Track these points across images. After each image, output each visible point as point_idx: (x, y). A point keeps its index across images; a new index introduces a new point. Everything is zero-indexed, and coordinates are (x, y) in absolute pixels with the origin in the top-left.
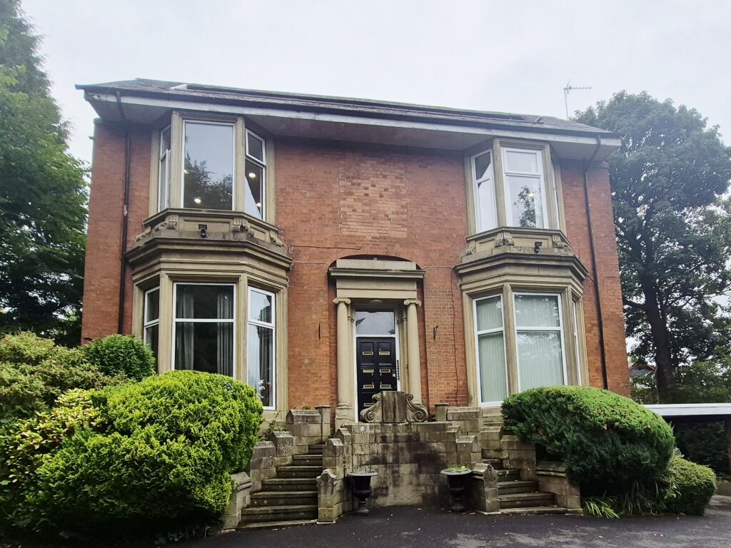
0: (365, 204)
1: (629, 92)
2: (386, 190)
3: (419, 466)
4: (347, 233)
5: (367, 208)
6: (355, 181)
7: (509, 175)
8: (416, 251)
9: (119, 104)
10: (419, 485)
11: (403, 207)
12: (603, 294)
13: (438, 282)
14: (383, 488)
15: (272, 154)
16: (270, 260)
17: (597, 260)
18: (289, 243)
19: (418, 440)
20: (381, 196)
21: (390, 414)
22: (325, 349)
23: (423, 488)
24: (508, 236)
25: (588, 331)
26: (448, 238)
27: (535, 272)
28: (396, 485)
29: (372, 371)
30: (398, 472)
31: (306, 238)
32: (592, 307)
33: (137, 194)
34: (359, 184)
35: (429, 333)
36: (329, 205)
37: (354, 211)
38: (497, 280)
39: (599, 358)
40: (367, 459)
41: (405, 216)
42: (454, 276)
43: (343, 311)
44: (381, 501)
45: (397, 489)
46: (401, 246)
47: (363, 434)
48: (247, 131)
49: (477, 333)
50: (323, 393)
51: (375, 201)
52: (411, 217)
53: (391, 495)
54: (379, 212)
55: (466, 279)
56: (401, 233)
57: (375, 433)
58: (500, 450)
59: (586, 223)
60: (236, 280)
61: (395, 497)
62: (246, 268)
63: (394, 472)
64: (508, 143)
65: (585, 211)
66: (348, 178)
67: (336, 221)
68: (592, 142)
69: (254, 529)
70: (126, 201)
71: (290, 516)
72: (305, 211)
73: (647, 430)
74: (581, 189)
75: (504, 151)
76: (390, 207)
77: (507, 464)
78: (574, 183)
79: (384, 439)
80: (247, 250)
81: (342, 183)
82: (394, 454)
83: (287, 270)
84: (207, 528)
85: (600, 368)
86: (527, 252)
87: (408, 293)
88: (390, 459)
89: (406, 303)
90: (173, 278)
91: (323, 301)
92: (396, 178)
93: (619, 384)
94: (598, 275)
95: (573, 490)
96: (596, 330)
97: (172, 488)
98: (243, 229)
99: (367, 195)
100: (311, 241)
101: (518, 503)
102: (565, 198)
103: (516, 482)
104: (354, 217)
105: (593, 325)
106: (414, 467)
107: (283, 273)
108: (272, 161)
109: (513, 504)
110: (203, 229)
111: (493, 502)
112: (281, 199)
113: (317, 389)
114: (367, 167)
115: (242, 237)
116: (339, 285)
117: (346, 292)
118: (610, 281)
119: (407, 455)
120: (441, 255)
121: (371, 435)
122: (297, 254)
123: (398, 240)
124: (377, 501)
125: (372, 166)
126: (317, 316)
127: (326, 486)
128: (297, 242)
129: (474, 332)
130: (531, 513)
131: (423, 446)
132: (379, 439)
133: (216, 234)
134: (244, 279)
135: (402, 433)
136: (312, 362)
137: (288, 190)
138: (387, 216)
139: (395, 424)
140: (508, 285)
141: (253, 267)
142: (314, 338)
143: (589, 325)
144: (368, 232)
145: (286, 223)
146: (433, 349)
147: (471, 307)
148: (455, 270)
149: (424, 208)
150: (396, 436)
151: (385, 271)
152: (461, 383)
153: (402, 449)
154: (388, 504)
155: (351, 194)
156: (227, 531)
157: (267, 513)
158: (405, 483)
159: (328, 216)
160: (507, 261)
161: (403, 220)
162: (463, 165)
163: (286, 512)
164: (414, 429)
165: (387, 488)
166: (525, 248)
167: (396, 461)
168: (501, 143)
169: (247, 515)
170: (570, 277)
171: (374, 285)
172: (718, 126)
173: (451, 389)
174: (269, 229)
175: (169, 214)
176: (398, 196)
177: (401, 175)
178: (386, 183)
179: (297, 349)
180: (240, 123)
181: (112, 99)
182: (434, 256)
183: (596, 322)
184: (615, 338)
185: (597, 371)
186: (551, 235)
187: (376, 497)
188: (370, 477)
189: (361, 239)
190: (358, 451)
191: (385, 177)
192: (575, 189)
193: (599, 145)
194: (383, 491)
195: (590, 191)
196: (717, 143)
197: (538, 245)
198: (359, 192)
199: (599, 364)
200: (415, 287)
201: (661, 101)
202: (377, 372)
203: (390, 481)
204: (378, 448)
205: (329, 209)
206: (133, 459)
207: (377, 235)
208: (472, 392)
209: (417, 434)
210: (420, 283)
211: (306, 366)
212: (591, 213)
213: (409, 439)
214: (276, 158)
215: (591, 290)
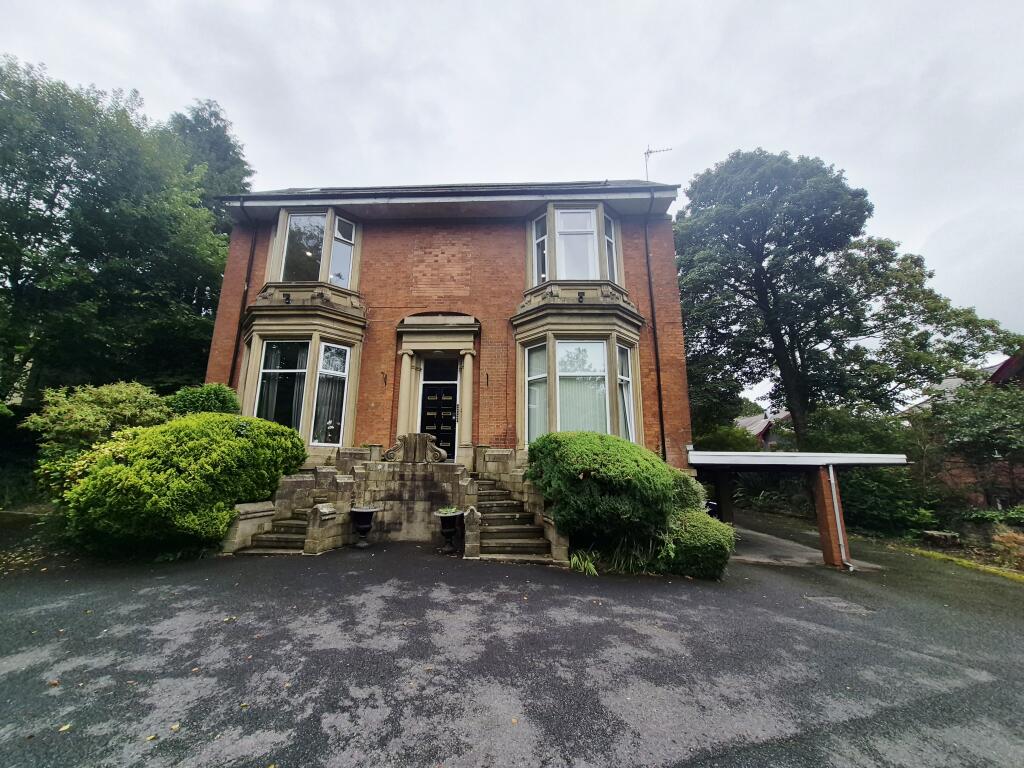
0: (433, 269)
1: (744, 150)
2: (453, 256)
3: (432, 504)
4: (417, 294)
5: (435, 272)
6: (428, 250)
7: (561, 234)
8: (477, 307)
9: (242, 207)
10: (430, 523)
11: (467, 269)
12: (663, 339)
13: (495, 332)
14: (396, 524)
15: (360, 234)
16: (345, 319)
17: (656, 306)
18: (368, 305)
19: (433, 479)
20: (449, 261)
21: (411, 454)
22: (390, 394)
23: (433, 526)
24: (555, 289)
25: (644, 376)
26: (507, 294)
27: (578, 320)
28: (409, 521)
29: (435, 414)
30: (412, 509)
31: (383, 301)
32: (649, 352)
33: (256, 273)
34: (430, 253)
35: (483, 379)
36: (403, 272)
37: (424, 275)
38: (541, 329)
39: (657, 403)
40: (383, 495)
41: (469, 277)
42: (511, 327)
43: (406, 360)
44: (393, 535)
45: (411, 525)
46: (463, 303)
47: (380, 472)
48: (337, 218)
49: (527, 379)
50: (384, 432)
51: (444, 266)
52: (474, 277)
53: (404, 531)
54: (446, 275)
55: (519, 330)
56: (464, 292)
57: (394, 472)
58: (522, 493)
59: (646, 271)
60: (310, 337)
61: (408, 532)
62: (317, 328)
63: (409, 509)
64: (560, 205)
65: (645, 261)
66: (421, 248)
67: (409, 285)
68: (646, 196)
69: (253, 554)
70: (248, 280)
71: (291, 545)
72: (383, 278)
73: (629, 482)
74: (644, 241)
75: (558, 213)
76: (455, 270)
77: (526, 507)
78: (635, 236)
79: (402, 477)
80: (319, 313)
81: (416, 253)
82: (410, 491)
83: (363, 328)
84: (204, 550)
85: (658, 413)
86: (571, 302)
87: (464, 345)
88: (406, 496)
89: (462, 353)
90: (263, 337)
91: (391, 353)
92: (464, 245)
93: (678, 429)
94: (657, 320)
95: (562, 540)
96: (653, 375)
97: (151, 515)
98: (321, 295)
99: (436, 261)
100: (386, 303)
101: (509, 549)
102: (625, 250)
103: (527, 526)
104: (424, 279)
105: (651, 370)
106: (427, 505)
107: (359, 331)
108: (360, 239)
109: (502, 549)
110: (287, 297)
111: (473, 547)
112: (365, 270)
113: (379, 429)
114: (439, 238)
115: (318, 302)
116: (404, 339)
117: (410, 345)
118: (671, 326)
119: (422, 493)
120: (499, 309)
121: (389, 473)
122: (372, 314)
123: (460, 298)
124: (389, 535)
125: (444, 237)
126: (386, 366)
127: (315, 519)
128: (375, 304)
129: (524, 378)
130: (512, 561)
131: (435, 485)
132: (397, 477)
133: (298, 300)
134: (316, 336)
135: (420, 473)
136: (378, 405)
137: (371, 262)
138: (452, 277)
139: (414, 463)
140: (550, 334)
141: (327, 327)
142: (381, 383)
143: (646, 371)
144: (433, 293)
145: (366, 288)
146: (485, 394)
147: (522, 355)
148: (511, 322)
149: (487, 269)
150: (414, 475)
151: (443, 325)
152: (510, 426)
153: (418, 487)
154: (401, 539)
155: (423, 261)
156: (225, 554)
157: (271, 541)
158: (419, 519)
159: (402, 280)
160: (549, 311)
161: (467, 280)
162: (524, 228)
163: (287, 541)
164: (430, 469)
165: (401, 524)
166: (568, 299)
167: (412, 498)
168: (555, 206)
169: (257, 541)
170: (615, 324)
171: (434, 338)
172: (844, 171)
173: (501, 431)
174: (350, 295)
175: (268, 287)
176: (463, 260)
177: (468, 241)
178: (454, 250)
179: (366, 395)
180: (330, 212)
181: (238, 204)
182: (493, 310)
183: (654, 367)
184: (675, 384)
185: (654, 415)
186: (600, 285)
187: (388, 531)
188: (372, 513)
189: (427, 299)
190: (374, 488)
191: (453, 245)
192: (636, 241)
193: (653, 198)
194: (396, 525)
195: (651, 242)
196: (843, 186)
197: (581, 295)
198: (430, 259)
199: (656, 409)
200: (472, 338)
201: (777, 153)
202: (439, 414)
203: (404, 518)
204: (395, 485)
205: (404, 275)
206: (122, 488)
207: (442, 295)
208: (519, 435)
209: (432, 474)
210: (478, 336)
211: (373, 408)
212: (651, 263)
213: (425, 478)
214: (363, 237)
215: (649, 337)
